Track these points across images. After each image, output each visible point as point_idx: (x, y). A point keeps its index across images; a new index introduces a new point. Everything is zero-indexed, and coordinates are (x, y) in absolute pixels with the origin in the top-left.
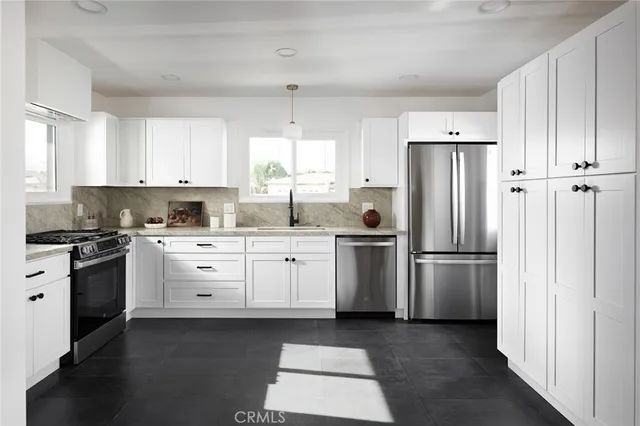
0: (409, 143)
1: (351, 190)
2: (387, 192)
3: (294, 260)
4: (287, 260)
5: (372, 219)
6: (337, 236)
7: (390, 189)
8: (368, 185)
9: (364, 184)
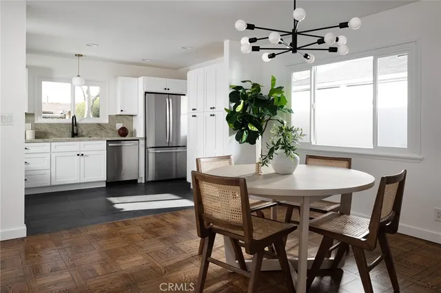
0: (146, 93)
1: (110, 116)
2: (130, 117)
3: (82, 155)
4: (78, 155)
5: (124, 132)
6: (107, 141)
7: (132, 116)
8: (122, 113)
9: (119, 113)
